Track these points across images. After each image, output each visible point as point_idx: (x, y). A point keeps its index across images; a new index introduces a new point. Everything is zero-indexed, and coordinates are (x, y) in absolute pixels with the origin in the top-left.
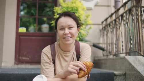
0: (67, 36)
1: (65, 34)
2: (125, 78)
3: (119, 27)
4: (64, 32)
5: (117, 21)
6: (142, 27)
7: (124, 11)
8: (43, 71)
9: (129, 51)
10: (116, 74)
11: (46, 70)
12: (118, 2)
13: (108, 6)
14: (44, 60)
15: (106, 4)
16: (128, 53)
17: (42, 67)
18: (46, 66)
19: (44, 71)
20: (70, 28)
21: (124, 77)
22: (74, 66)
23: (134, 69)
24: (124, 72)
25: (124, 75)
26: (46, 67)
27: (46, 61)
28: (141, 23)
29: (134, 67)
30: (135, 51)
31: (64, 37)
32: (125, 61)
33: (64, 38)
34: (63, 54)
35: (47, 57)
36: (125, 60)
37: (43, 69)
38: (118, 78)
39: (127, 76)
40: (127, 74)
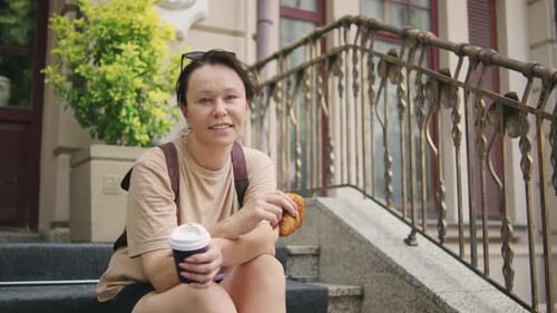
0: (220, 122)
1: (217, 116)
2: (317, 264)
3: (288, 107)
4: (214, 110)
5: (281, 89)
6: (372, 114)
7: (308, 60)
8: (148, 223)
9: (321, 186)
10: (294, 252)
11: (160, 220)
12: (267, 24)
13: (236, 33)
14: (152, 191)
15: (231, 27)
16: (318, 189)
17: (144, 211)
18: (158, 209)
19: (153, 224)
20: (229, 98)
21: (314, 262)
22: (269, 202)
23: (351, 235)
24: (316, 247)
25: (313, 255)
26: (156, 211)
27: (155, 193)
28: (371, 99)
29: (349, 228)
30: (345, 182)
31: (212, 124)
32: (318, 211)
33: (210, 128)
34: (201, 176)
35: (158, 181)
36: (318, 208)
37: (149, 217)
38: (295, 265)
39: (325, 258)
40: (322, 252)
